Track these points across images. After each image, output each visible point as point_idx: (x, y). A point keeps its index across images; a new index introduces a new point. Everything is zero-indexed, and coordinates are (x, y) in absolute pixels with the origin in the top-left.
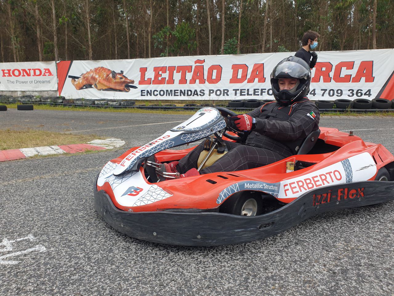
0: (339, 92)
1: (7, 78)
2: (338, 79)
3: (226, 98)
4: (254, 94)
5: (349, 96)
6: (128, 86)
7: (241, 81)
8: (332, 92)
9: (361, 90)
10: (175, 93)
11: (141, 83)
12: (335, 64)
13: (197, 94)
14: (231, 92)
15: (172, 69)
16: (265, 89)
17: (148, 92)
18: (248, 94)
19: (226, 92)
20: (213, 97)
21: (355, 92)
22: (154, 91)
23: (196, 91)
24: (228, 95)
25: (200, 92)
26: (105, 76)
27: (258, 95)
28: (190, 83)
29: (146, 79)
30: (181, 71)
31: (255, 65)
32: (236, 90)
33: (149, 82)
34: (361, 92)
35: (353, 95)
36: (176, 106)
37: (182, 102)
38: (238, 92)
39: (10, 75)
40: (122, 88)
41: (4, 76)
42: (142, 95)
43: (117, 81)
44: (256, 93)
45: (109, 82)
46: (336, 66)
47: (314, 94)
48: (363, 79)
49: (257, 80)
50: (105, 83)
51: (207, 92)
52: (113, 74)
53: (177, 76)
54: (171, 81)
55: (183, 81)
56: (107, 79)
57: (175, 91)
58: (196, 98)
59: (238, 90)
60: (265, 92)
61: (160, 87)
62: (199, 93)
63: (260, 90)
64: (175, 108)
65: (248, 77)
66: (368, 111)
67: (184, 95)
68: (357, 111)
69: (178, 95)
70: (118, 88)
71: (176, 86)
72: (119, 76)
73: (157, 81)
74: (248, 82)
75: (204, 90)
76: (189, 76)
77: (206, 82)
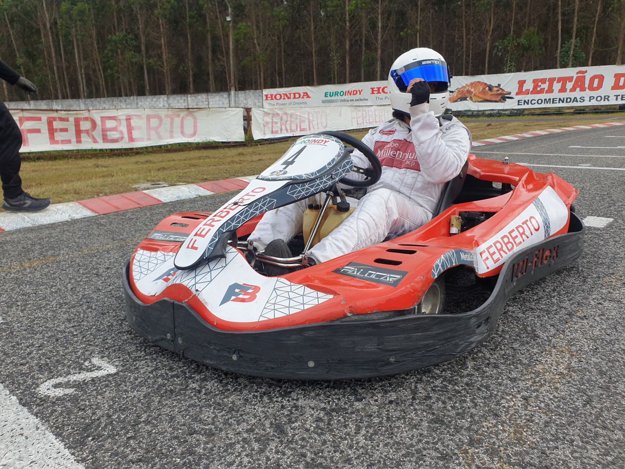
1: (376, 95)
3: (606, 103)
6: (504, 97)
7: (622, 87)
10: (553, 101)
11: (517, 94)
13: (577, 101)
14: (612, 98)
15: (552, 81)
17: (525, 101)
19: (607, 98)
20: (594, 103)
22: (532, 101)
23: (575, 98)
24: (608, 100)
25: (580, 98)
26: (481, 89)
28: (570, 91)
29: (524, 90)
30: (561, 82)
32: (617, 96)
33: (527, 92)
38: (619, 98)
39: (379, 92)
40: (497, 99)
41: (373, 93)
42: (518, 105)
43: (493, 93)
45: (485, 95)
50: (481, 96)
51: (587, 99)
52: (489, 87)
53: (557, 86)
54: (550, 90)
55: (563, 90)
56: (483, 92)
57: (553, 99)
58: (575, 104)
59: (619, 95)
61: (537, 97)
62: (579, 100)
67: (563, 102)
69: (557, 103)
70: (493, 99)
71: (556, 95)
72: (496, 89)
73: (535, 91)
75: (584, 97)
76: (569, 85)
77: (587, 90)
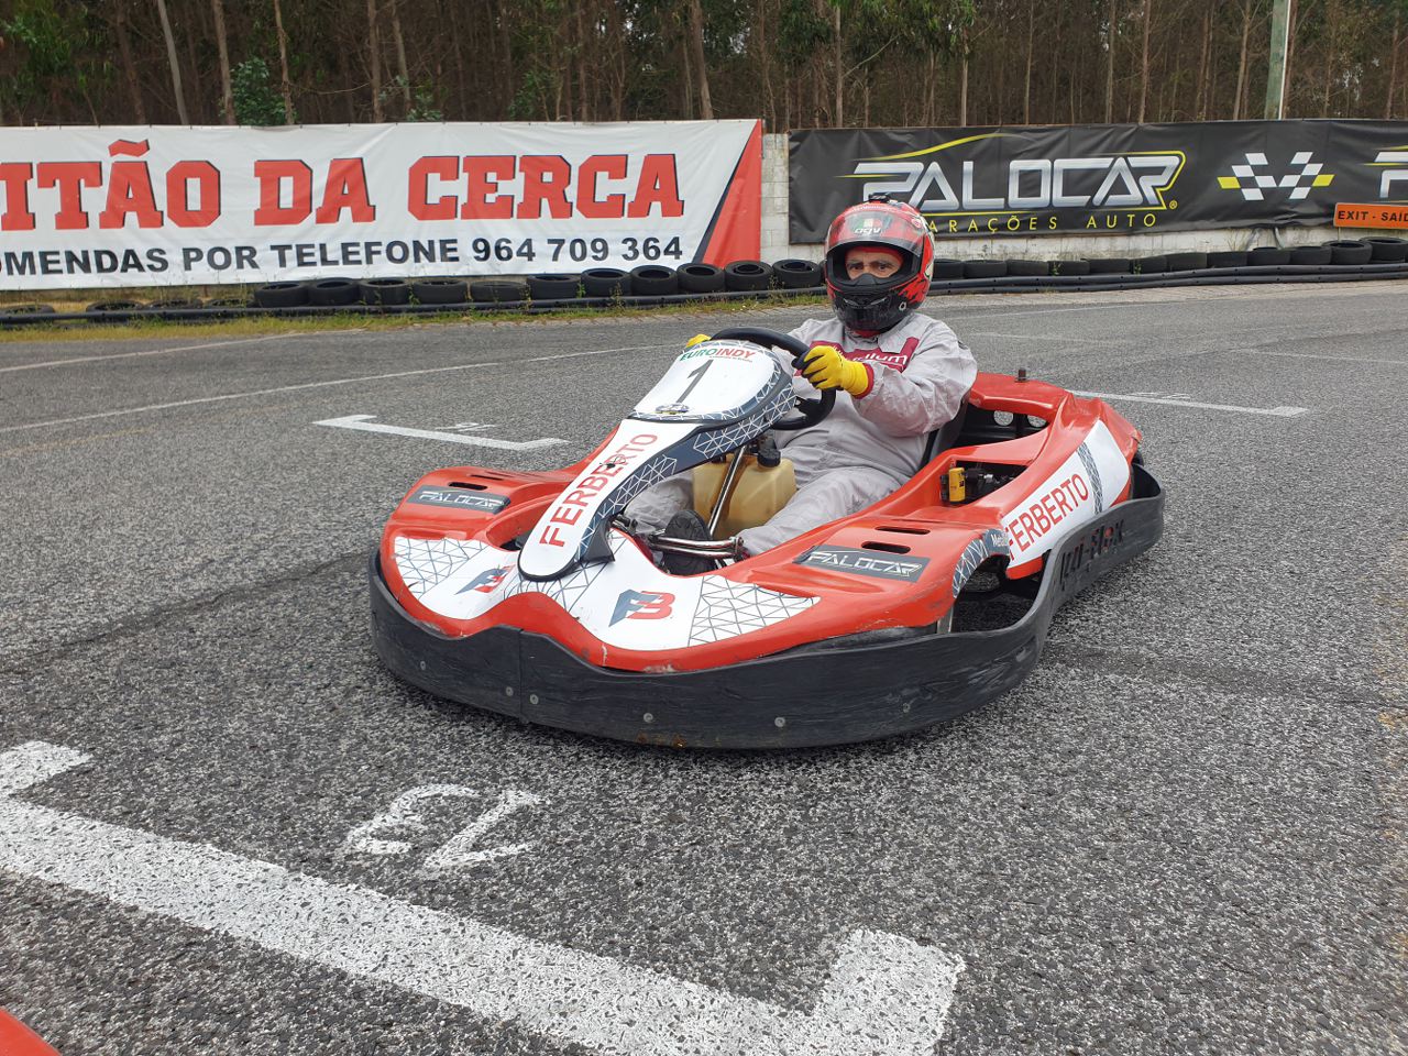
0: (599, 246)
2: (591, 208)
3: (248, 276)
4: (346, 261)
5: (626, 257)
7: (294, 216)
8: (578, 246)
9: (656, 240)
10: (45, 263)
12: (576, 161)
13: (139, 266)
14: (266, 256)
15: (16, 175)
16: (379, 244)
18: (324, 261)
19: (246, 255)
20: (202, 274)
21: (640, 247)
23: (130, 253)
24: (254, 265)
25: (150, 255)
27: (359, 262)
28: (104, 225)
30: (58, 182)
31: (335, 163)
32: (281, 249)
34: (656, 244)
35: (636, 254)
36: (53, 311)
37: (81, 294)
38: (291, 255)
44: (352, 258)
46: (582, 168)
47: (530, 255)
48: (656, 207)
49: (346, 212)
51: (174, 258)
53: (45, 201)
54: (22, 219)
55: (72, 216)
57: (43, 255)
58: (133, 279)
59: (289, 247)
60: (378, 253)
62: (145, 261)
63: (362, 245)
64: (52, 319)
65: (318, 202)
66: (670, 302)
67: (86, 268)
68: (641, 303)
69: (60, 272)
71: (46, 236)
74: (320, 220)
75: (162, 252)
76: (95, 200)
77: (166, 219)
